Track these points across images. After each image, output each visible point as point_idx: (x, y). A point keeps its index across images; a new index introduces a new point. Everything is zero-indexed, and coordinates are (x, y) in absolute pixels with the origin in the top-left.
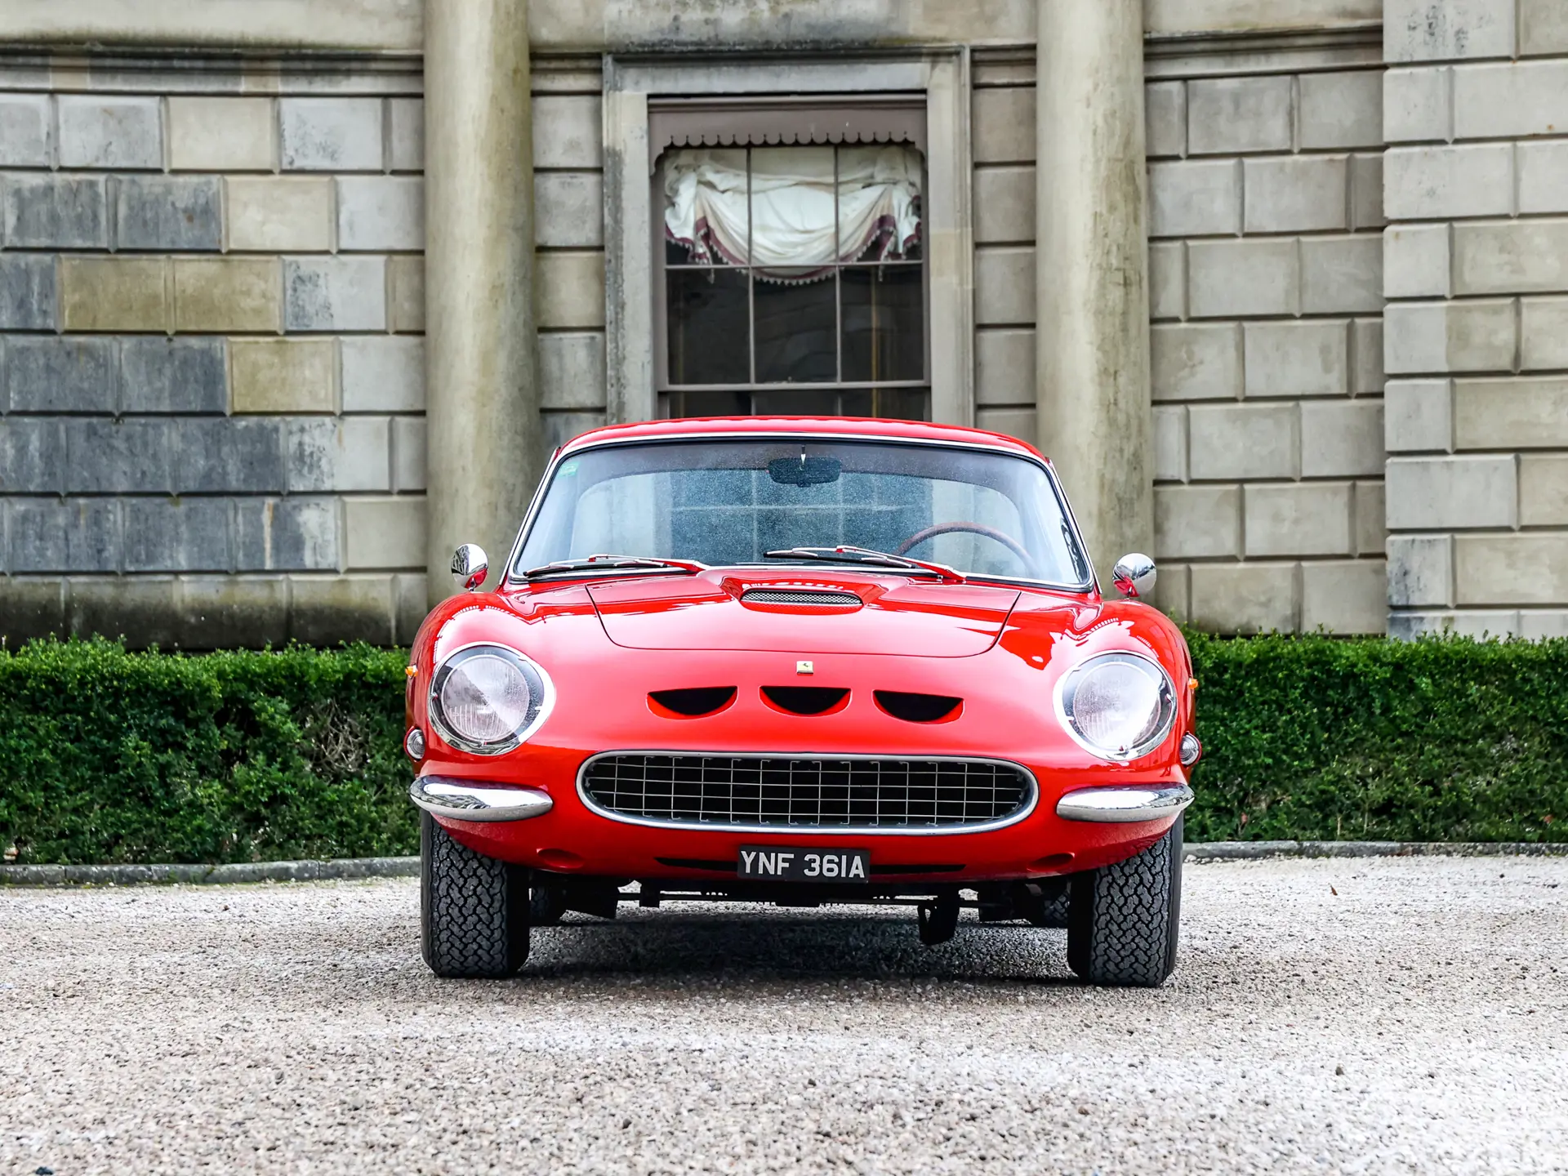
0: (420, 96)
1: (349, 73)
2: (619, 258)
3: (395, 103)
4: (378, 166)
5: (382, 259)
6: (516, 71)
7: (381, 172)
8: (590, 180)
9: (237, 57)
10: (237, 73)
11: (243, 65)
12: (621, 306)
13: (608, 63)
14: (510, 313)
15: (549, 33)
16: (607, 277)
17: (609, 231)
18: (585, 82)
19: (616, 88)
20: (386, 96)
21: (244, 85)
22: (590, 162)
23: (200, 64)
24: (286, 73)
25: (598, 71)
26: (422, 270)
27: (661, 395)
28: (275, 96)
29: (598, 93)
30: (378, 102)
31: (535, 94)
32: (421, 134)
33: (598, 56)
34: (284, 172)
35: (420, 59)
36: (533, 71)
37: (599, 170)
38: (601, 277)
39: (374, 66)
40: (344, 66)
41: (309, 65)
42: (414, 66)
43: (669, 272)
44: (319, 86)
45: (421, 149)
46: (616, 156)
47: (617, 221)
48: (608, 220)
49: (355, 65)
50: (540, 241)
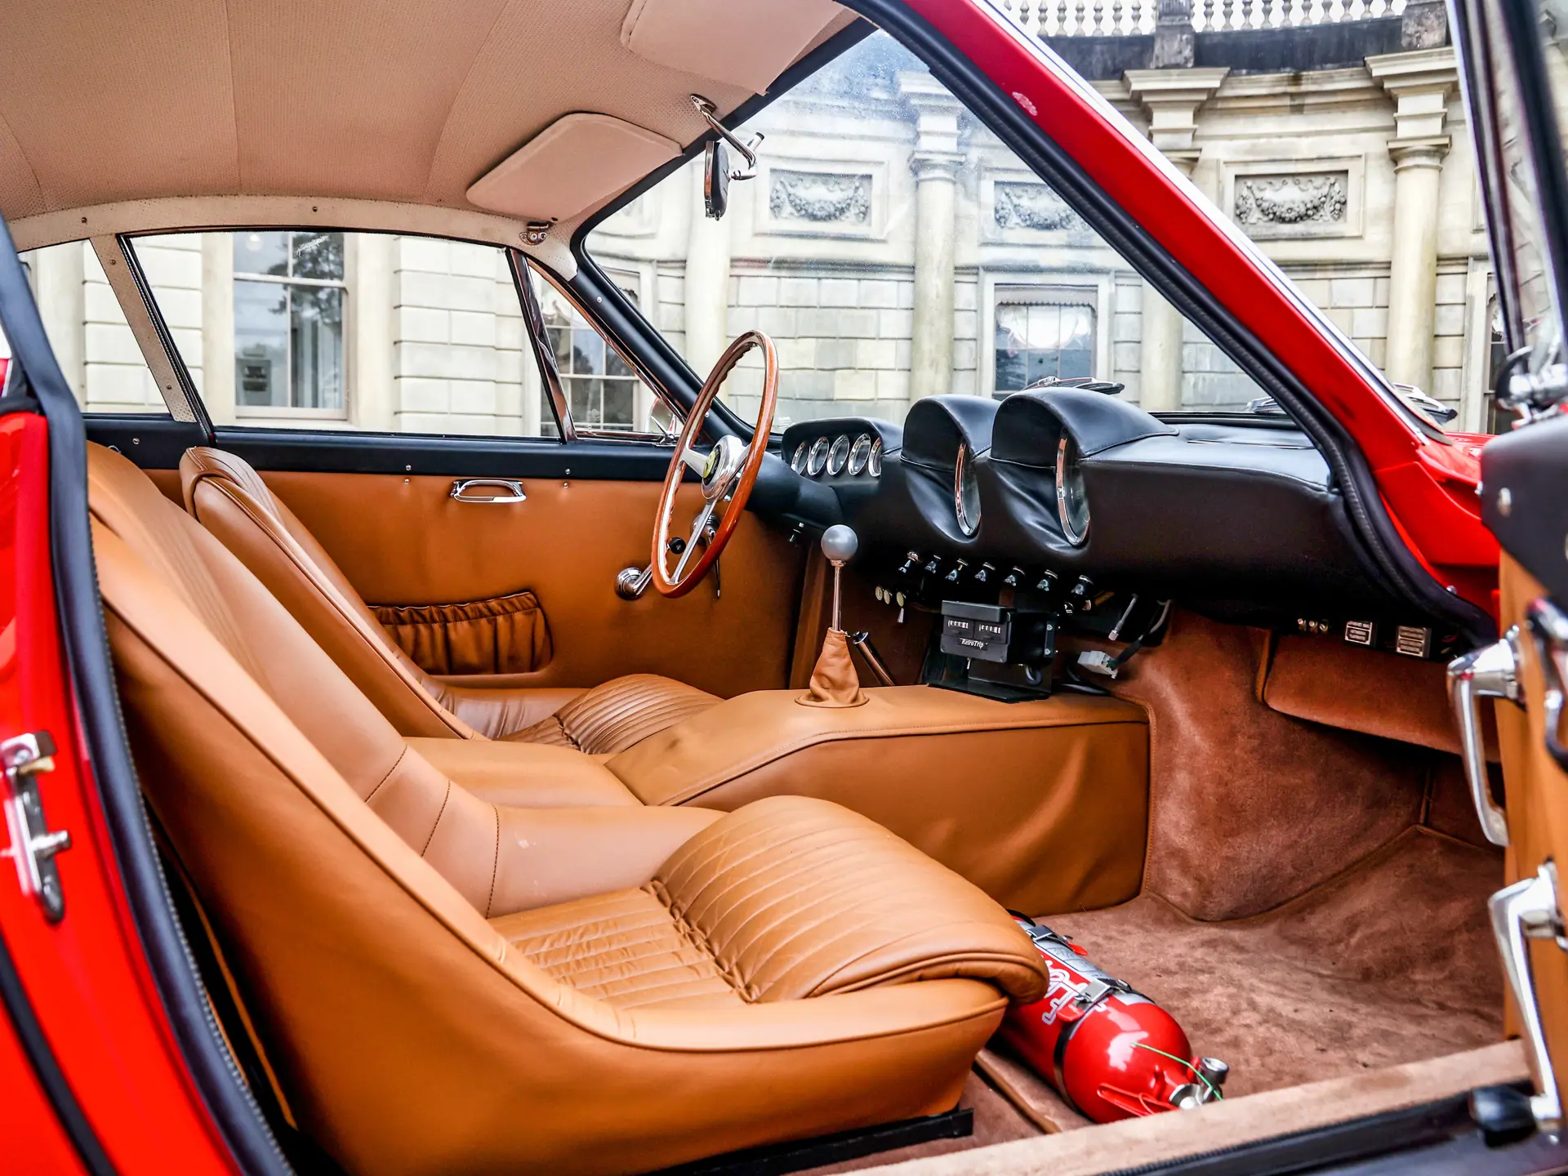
0: (1389, 277)
1: (1361, 269)
2: (1470, 340)
3: (1379, 280)
4: (1370, 305)
5: (1369, 341)
6: (1430, 265)
7: (1372, 307)
8: (1461, 308)
9: (1316, 265)
10: (1315, 271)
11: (1318, 268)
12: (1469, 358)
13: (1471, 260)
14: (1421, 361)
15: (1446, 251)
16: (1465, 348)
17: (1466, 329)
18: (1461, 269)
19: (1473, 271)
20: (1376, 278)
21: (1319, 275)
22: (1461, 301)
23: (1300, 268)
24: (1335, 270)
25: (1467, 264)
26: (1385, 345)
27: (1485, 394)
28: (1330, 279)
29: (1466, 273)
30: (1372, 280)
31: (1438, 275)
32: (1388, 291)
33: (1467, 258)
34: (1332, 308)
35: (1390, 263)
36: (1438, 265)
37: (1465, 304)
38: (1462, 347)
39: (1371, 266)
40: (1358, 266)
41: (1344, 267)
42: (1388, 266)
43: (1493, 346)
44: (1349, 274)
45: (1388, 299)
46: (1472, 298)
47: (1470, 324)
48: (1467, 324)
49: (1363, 266)
50: (1436, 333)
